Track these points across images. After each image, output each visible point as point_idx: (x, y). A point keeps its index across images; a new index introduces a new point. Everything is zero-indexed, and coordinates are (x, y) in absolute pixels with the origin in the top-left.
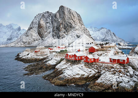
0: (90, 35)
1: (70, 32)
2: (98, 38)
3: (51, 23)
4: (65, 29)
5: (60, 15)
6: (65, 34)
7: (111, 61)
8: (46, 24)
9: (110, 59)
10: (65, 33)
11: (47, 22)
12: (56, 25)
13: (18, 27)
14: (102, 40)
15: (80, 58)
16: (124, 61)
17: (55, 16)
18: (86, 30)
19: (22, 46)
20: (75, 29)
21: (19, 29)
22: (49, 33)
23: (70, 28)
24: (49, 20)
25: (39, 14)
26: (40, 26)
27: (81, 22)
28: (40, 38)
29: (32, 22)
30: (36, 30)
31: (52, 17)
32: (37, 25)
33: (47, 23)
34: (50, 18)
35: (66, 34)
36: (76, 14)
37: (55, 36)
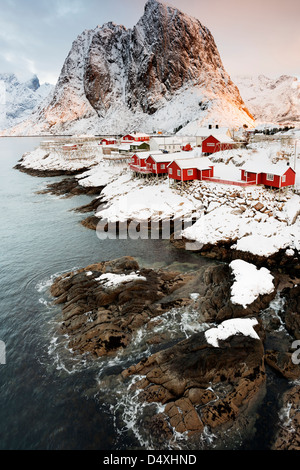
0: (242, 102)
1: (178, 91)
2: (268, 112)
3: (121, 61)
4: (164, 81)
5: (148, 34)
6: (163, 100)
7: (243, 178)
8: (106, 65)
10: (163, 93)
11: (109, 58)
12: (136, 68)
13: (32, 77)
14: (281, 118)
15: (163, 167)
16: (277, 178)
17: (133, 37)
18: (230, 83)
19: (45, 133)
20: (195, 82)
21: (35, 84)
22: (119, 95)
23: (180, 79)
24: (115, 54)
25: (84, 33)
26: (91, 75)
27: (213, 57)
28: (94, 111)
29: (68, 62)
30: (79, 86)
31: (125, 42)
32: (82, 72)
33: (111, 61)
34: (120, 46)
35: (169, 97)
36: (197, 27)
37: (135, 103)
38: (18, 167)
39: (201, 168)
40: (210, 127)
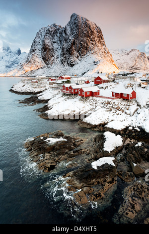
0: (113, 61)
1: (84, 56)
2: (125, 65)
3: (59, 42)
4: (78, 52)
5: (72, 30)
6: (78, 60)
7: (113, 96)
8: (52, 44)
9: (113, 92)
10: (78, 57)
12: (65, 45)
13: (17, 49)
14: (130, 68)
15: (76, 91)
16: (128, 95)
17: (65, 31)
18: (108, 53)
19: (23, 75)
20: (92, 52)
21: (19, 52)
22: (57, 58)
23: (85, 51)
24: (56, 39)
25: (42, 29)
26: (45, 49)
27: (101, 40)
28: (46, 65)
29: (35, 42)
30: (39, 54)
31: (61, 33)
32: (41, 47)
33: (54, 42)
34: (58, 35)
35: (80, 59)
36: (95, 27)
37: (65, 62)
38: (11, 90)
39: (94, 91)
40: (98, 73)
